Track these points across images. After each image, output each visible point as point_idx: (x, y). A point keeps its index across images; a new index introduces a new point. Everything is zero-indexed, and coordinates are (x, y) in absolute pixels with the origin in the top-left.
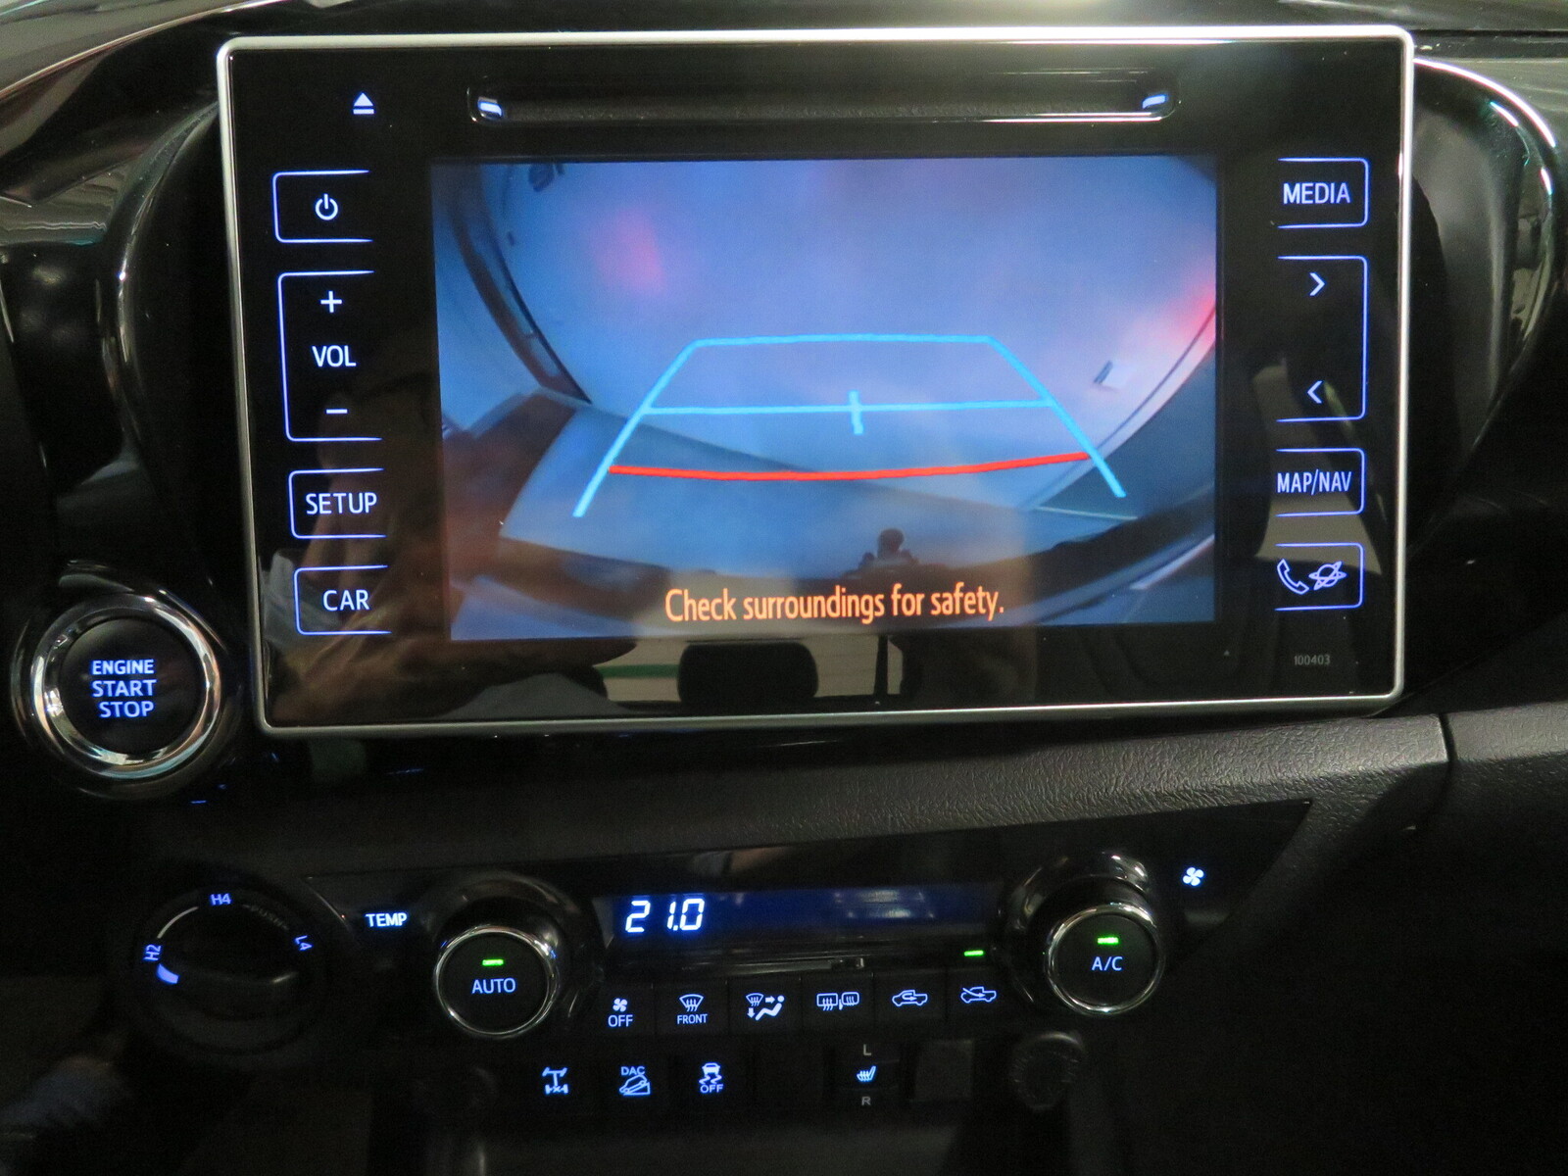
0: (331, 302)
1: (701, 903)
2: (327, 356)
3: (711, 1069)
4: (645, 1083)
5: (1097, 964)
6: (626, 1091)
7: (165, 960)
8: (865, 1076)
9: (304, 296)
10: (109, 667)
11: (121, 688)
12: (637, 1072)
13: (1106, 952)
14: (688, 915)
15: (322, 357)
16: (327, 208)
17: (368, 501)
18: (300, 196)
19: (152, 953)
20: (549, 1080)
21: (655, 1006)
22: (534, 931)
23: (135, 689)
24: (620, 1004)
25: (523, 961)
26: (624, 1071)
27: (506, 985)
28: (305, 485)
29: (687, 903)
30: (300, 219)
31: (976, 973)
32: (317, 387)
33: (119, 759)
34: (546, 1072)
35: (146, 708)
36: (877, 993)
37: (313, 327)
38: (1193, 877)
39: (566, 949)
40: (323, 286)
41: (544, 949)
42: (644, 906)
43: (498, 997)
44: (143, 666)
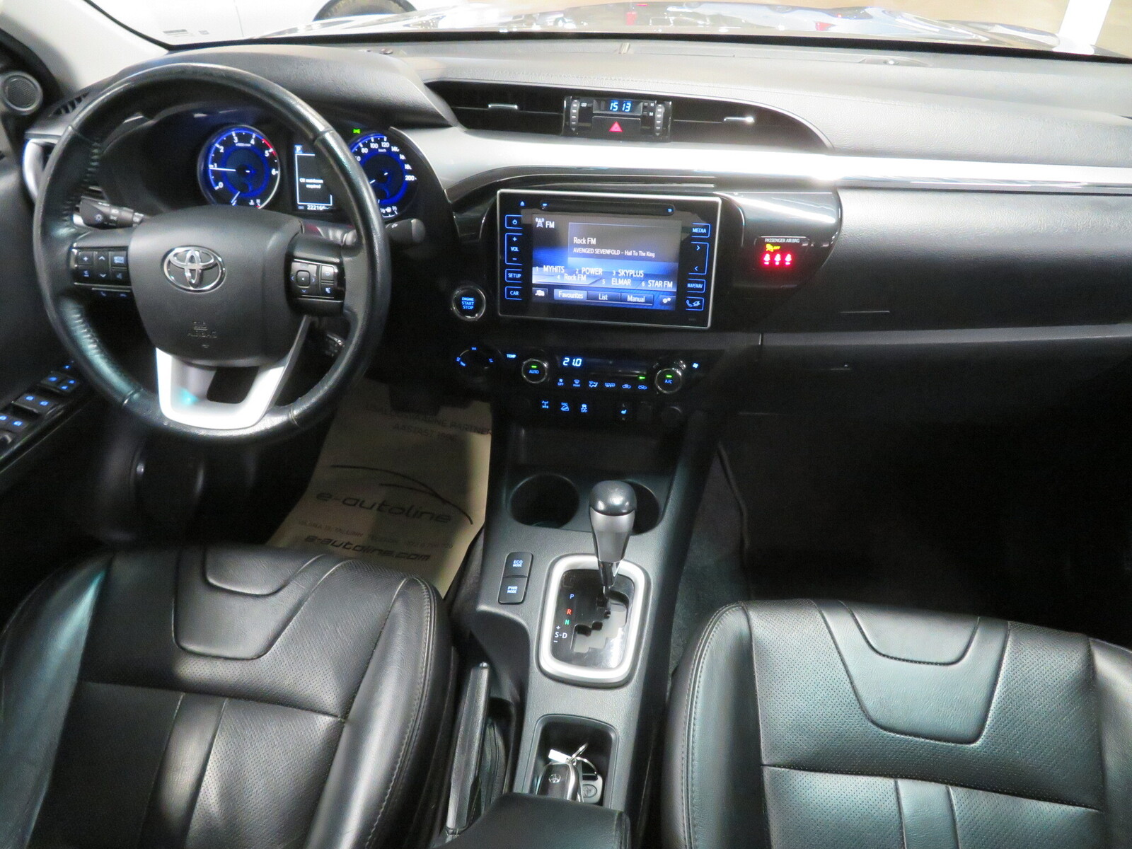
0: (515, 239)
1: (580, 360)
2: (514, 249)
3: (584, 406)
4: (567, 408)
5: (666, 381)
6: (563, 409)
7: (462, 360)
8: (624, 412)
9: (510, 238)
10: (465, 299)
11: (468, 303)
12: (565, 404)
13: (668, 379)
14: (577, 362)
15: (513, 249)
16: (515, 222)
17: (519, 276)
18: (510, 220)
19: (458, 359)
20: (544, 404)
21: (569, 382)
22: (544, 361)
23: (470, 303)
24: (561, 380)
25: (540, 368)
26: (563, 404)
27: (537, 372)
28: (508, 272)
29: (578, 360)
30: (510, 224)
31: (642, 383)
32: (511, 254)
33: (469, 317)
34: (543, 402)
35: (472, 308)
36: (619, 385)
37: (511, 243)
38: (695, 366)
39: (550, 366)
40: (513, 236)
41: (545, 365)
42: (568, 359)
43: (535, 375)
44: (472, 299)
